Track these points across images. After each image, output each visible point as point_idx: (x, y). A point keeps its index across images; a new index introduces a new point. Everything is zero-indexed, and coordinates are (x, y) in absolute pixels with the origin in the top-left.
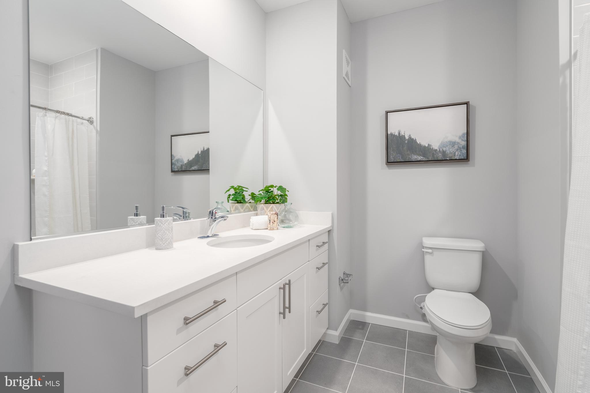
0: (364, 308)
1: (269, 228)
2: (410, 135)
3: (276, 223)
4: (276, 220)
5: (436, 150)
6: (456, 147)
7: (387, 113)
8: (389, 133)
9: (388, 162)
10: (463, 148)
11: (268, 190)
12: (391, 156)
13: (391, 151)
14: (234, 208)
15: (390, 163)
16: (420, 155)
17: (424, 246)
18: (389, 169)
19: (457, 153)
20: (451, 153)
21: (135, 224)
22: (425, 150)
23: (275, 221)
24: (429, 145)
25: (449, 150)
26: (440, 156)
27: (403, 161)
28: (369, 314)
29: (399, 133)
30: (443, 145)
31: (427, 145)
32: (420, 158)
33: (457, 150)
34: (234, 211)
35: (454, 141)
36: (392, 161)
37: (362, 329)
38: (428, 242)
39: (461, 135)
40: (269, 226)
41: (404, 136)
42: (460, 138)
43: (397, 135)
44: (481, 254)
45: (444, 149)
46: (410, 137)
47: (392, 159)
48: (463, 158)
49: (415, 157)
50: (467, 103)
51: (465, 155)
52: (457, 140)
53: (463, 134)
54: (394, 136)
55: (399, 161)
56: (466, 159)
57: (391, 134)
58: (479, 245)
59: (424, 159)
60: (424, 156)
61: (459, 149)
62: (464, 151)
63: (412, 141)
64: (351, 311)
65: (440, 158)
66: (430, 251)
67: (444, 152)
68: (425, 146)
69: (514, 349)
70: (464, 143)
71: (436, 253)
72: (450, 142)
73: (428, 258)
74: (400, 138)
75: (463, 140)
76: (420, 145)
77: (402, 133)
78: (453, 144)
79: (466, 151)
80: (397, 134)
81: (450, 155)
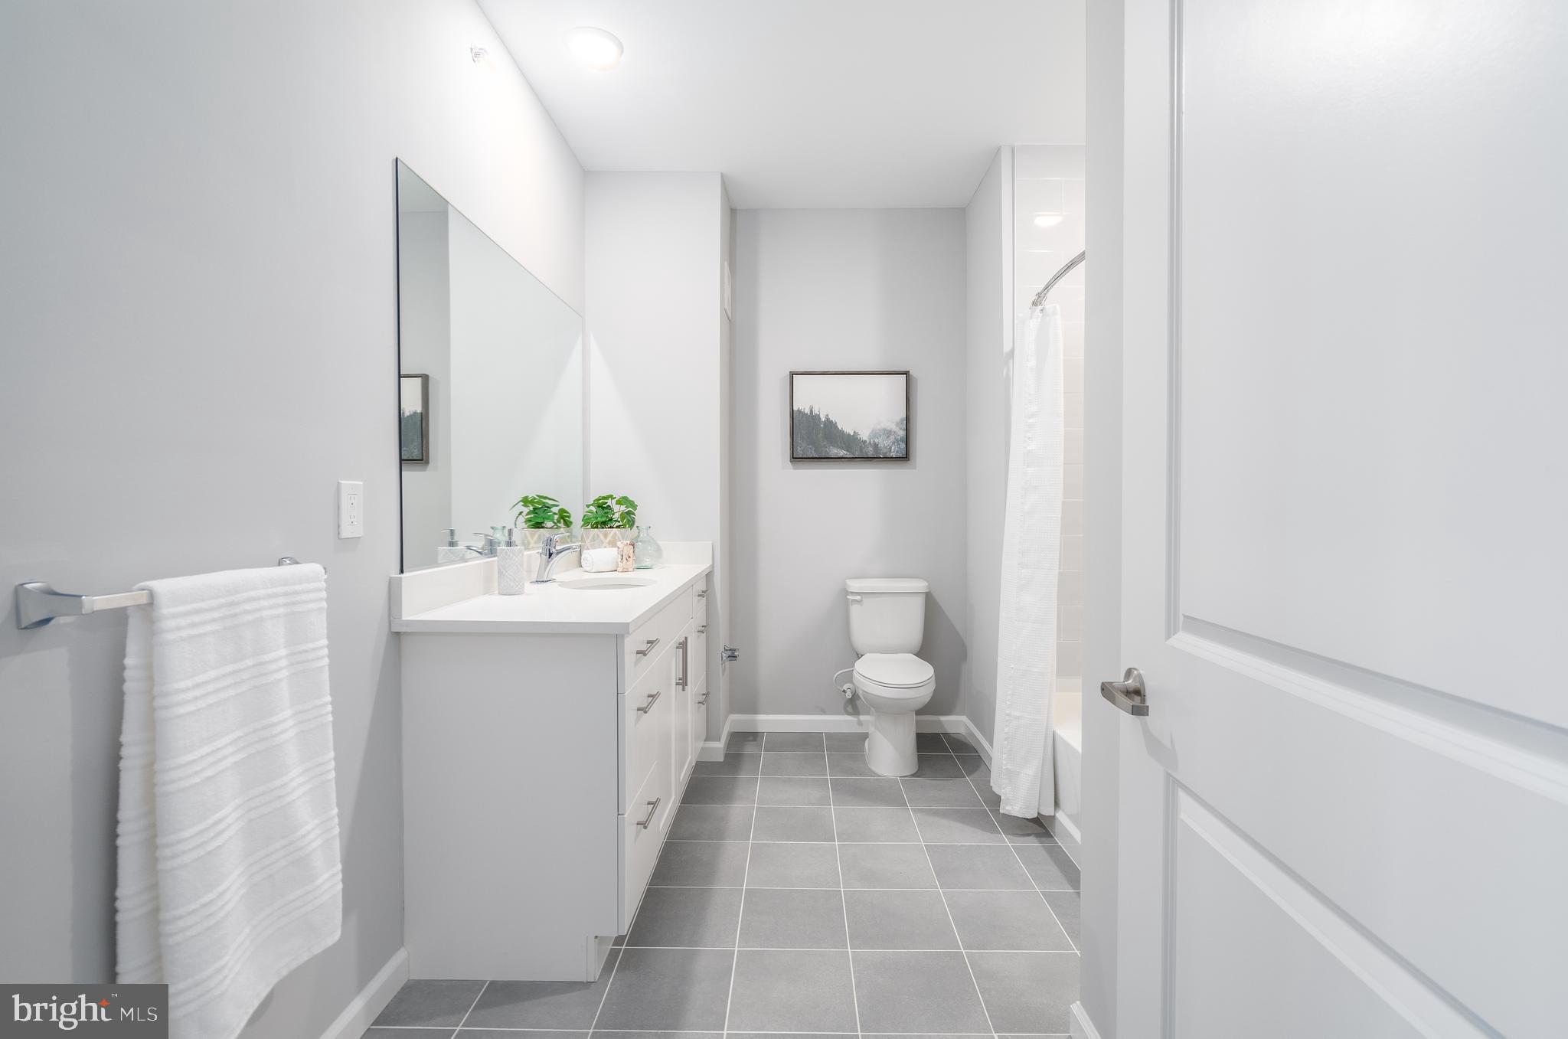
0: (753, 709)
1: (619, 569)
2: (827, 415)
3: (631, 559)
4: (631, 554)
5: (865, 442)
6: (892, 438)
7: (792, 374)
8: (795, 409)
9: (793, 458)
10: (901, 440)
11: (602, 506)
12: (799, 448)
13: (797, 438)
14: (536, 536)
15: (795, 458)
16: (842, 448)
17: (847, 591)
18: (795, 469)
19: (893, 448)
20: (886, 448)
21: (456, 559)
22: (849, 441)
23: (629, 557)
24: (855, 432)
25: (884, 443)
26: (871, 452)
27: (817, 456)
28: (761, 717)
29: (811, 411)
30: (875, 434)
31: (852, 434)
32: (842, 453)
33: (894, 443)
34: (535, 543)
35: (888, 429)
36: (801, 456)
37: (755, 740)
38: (854, 585)
39: (898, 421)
40: (620, 565)
41: (819, 415)
42: (897, 425)
43: (807, 414)
44: (924, 596)
45: (876, 441)
46: (828, 419)
47: (799, 453)
48: (901, 455)
49: (835, 452)
50: (906, 373)
51: (904, 452)
52: (894, 427)
53: (902, 420)
54: (804, 414)
55: (811, 456)
56: (905, 457)
57: (799, 411)
58: (920, 585)
59: (849, 455)
60: (848, 451)
61: (896, 442)
62: (903, 446)
63: (830, 425)
64: (733, 717)
65: (870, 455)
66: (858, 598)
67: (876, 446)
68: (849, 435)
69: (962, 731)
70: (902, 433)
71: (866, 600)
72: (884, 430)
73: (855, 611)
74: (813, 418)
75: (901, 429)
76: (842, 432)
77: (816, 411)
78: (888, 433)
79: (905, 446)
80: (807, 411)
81: (885, 451)
